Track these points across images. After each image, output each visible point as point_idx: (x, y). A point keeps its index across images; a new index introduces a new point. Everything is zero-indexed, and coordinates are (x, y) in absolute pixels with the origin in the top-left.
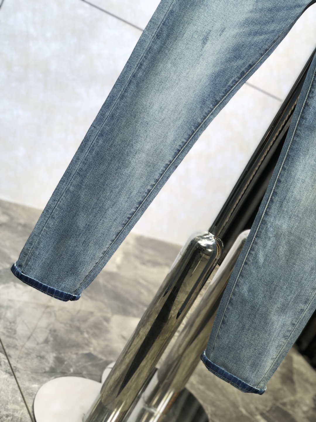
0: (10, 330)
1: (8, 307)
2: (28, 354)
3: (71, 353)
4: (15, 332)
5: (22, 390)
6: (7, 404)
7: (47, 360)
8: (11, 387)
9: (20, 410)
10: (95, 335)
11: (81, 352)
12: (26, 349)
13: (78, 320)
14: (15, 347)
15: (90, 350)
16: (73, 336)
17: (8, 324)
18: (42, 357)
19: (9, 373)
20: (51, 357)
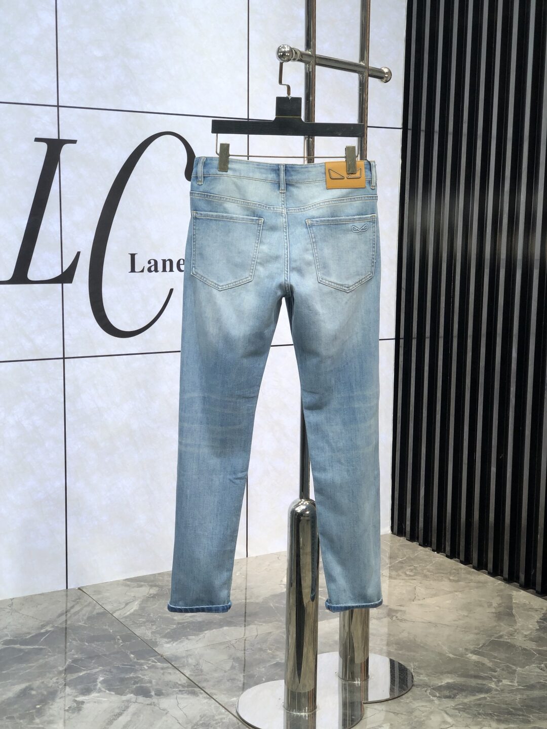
0: (197, 671)
1: (187, 657)
2: (219, 682)
3: (259, 668)
4: (202, 671)
5: (223, 705)
6: (214, 716)
7: (238, 680)
8: (213, 706)
9: (227, 717)
10: (277, 649)
11: (268, 664)
12: (216, 678)
13: (258, 643)
14: (206, 680)
15: (278, 659)
16: (257, 656)
17: (193, 667)
18: (234, 679)
19: (208, 698)
20: (241, 677)
